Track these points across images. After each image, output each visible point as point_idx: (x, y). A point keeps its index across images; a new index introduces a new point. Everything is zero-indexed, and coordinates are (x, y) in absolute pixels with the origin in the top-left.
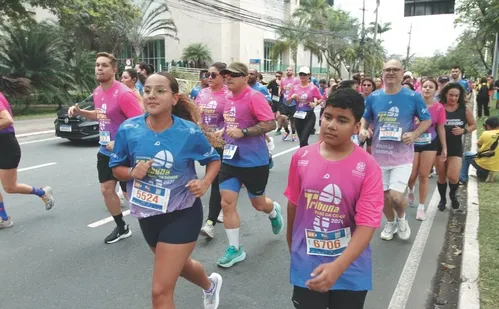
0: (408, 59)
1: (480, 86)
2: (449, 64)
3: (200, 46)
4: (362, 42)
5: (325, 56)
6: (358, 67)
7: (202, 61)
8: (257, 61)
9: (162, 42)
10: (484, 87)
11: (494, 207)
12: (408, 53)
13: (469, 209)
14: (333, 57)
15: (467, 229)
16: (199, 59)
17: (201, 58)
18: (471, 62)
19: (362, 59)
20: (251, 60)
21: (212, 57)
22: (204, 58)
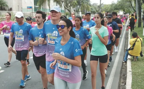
0: (101, 5)
1: (131, 18)
2: (118, 8)
5: (63, 4)
7: (3, 7)
8: (31, 8)
10: (132, 18)
11: (138, 73)
12: (100, 2)
13: (128, 74)
14: (67, 5)
15: (127, 84)
16: (1, 6)
17: (2, 5)
18: (127, 6)
19: (80, 6)
20: (27, 7)
21: (8, 5)
22: (4, 6)
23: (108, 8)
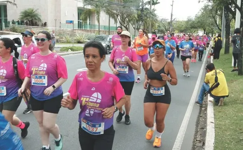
0: (171, 21)
2: (196, 25)
3: (33, 10)
4: (142, 10)
5: (118, 19)
6: (140, 27)
7: (34, 21)
8: (71, 22)
9: (5, 7)
12: (171, 18)
14: (123, 20)
16: (32, 20)
17: (33, 18)
18: (209, 24)
19: (142, 21)
20: (67, 21)
21: (42, 18)
22: (36, 19)
23: (183, 25)
